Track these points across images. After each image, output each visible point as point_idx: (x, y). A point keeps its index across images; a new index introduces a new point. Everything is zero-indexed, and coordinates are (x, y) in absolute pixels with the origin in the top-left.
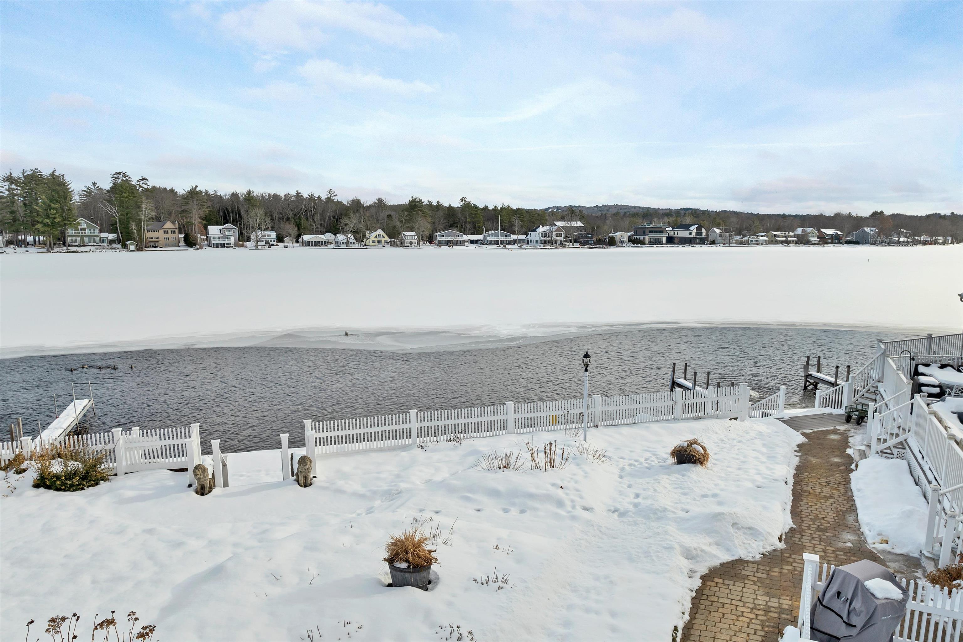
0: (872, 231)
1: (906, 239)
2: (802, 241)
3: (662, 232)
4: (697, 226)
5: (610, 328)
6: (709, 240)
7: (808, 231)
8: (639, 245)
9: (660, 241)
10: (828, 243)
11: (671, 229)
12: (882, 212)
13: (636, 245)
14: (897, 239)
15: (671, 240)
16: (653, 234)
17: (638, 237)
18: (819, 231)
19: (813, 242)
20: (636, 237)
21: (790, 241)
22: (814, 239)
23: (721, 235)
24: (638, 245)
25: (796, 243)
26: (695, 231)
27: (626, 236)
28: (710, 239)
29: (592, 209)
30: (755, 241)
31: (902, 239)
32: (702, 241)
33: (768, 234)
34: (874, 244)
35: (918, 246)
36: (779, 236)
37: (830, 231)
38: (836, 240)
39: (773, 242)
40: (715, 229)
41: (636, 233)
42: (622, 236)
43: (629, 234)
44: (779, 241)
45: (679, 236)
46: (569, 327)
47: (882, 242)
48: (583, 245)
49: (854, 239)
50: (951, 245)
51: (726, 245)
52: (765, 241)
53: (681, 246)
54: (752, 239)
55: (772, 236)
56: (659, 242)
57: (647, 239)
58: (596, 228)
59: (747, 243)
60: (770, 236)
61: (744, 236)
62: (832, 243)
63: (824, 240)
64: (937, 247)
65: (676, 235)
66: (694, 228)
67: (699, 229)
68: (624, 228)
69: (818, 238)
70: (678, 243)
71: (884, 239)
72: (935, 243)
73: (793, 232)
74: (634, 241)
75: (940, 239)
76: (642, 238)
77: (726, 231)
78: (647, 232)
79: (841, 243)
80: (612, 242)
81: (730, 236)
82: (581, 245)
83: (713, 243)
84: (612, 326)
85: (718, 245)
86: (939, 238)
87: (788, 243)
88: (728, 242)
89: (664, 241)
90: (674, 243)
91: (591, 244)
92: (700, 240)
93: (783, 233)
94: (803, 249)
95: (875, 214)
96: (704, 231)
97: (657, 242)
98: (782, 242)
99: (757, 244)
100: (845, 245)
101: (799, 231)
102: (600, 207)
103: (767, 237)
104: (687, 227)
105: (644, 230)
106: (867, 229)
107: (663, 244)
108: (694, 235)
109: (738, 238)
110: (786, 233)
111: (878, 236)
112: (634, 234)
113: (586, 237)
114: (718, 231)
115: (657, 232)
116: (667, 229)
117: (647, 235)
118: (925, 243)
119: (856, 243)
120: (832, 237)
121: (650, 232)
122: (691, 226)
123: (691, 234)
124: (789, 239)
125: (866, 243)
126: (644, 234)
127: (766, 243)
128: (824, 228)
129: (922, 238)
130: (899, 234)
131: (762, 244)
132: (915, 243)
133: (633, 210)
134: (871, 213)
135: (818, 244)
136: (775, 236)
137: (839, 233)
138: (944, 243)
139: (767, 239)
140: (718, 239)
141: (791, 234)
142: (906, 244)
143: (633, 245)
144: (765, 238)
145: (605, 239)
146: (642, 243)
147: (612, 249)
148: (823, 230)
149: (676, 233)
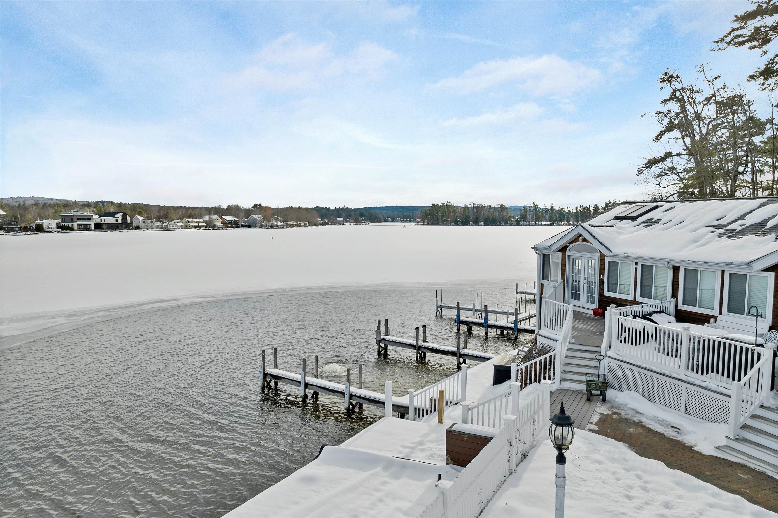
0: (259, 217)
1: (282, 224)
2: (210, 225)
3: (90, 219)
4: (122, 214)
5: (107, 313)
6: (134, 226)
7: (214, 218)
8: (69, 231)
9: (88, 227)
10: (229, 227)
11: (97, 216)
12: (260, 205)
13: (65, 231)
14: (276, 223)
15: (99, 227)
16: (81, 221)
17: (66, 224)
18: (221, 218)
19: (219, 226)
20: (64, 224)
21: (201, 226)
22: (219, 224)
23: (144, 222)
24: (67, 231)
25: (206, 227)
26: (120, 218)
27: (54, 223)
28: (135, 224)
29: (6, 200)
30: (173, 226)
31: (279, 223)
32: (128, 227)
33: (183, 221)
34: (261, 227)
35: (290, 228)
36: (192, 222)
37: (229, 218)
38: (234, 224)
39: (187, 227)
40: (137, 216)
41: (63, 220)
42: (49, 223)
43: (56, 221)
44: (192, 226)
45: (106, 222)
46: (53, 318)
47: (267, 226)
48: (7, 232)
49: (247, 224)
50: (309, 227)
51: (150, 230)
52: (181, 226)
53: (109, 232)
54: (171, 224)
55: (186, 222)
56: (88, 229)
57: (75, 226)
58: (19, 216)
59: (166, 228)
60: (184, 222)
61: (163, 223)
62: (232, 227)
63: (226, 225)
64: (301, 228)
65: (103, 222)
66: (119, 216)
67: (124, 216)
68: (49, 216)
69: (222, 223)
70: (106, 229)
71: (268, 224)
72: (299, 226)
73: (201, 218)
74: (62, 228)
75: (302, 224)
76: (70, 225)
77: (148, 218)
78: (75, 219)
79: (239, 227)
80: (39, 229)
81: (152, 222)
82: (5, 232)
83: (138, 228)
84: (108, 310)
85: (143, 230)
86: (302, 222)
87: (200, 227)
88: (151, 228)
89: (93, 227)
90: (103, 229)
91: (17, 231)
92: (126, 226)
93: (195, 220)
94: (211, 232)
95: (255, 206)
96: (128, 218)
97: (86, 228)
98: (195, 227)
99: (175, 228)
100: (242, 228)
101: (207, 218)
102: (15, 198)
103: (182, 223)
104: (113, 215)
105: (72, 217)
106: (256, 217)
107: (91, 230)
108: (120, 221)
109: (158, 224)
110: (197, 220)
111: (264, 221)
112: (62, 221)
113: (10, 224)
114: (141, 218)
115: (85, 219)
116: (94, 217)
117: (76, 222)
118: (293, 226)
119: (249, 226)
120: (231, 222)
121: (78, 219)
122: (116, 213)
123: (117, 220)
124: (200, 224)
125: (255, 227)
126: (72, 221)
127: (182, 228)
128: (225, 216)
129: (292, 223)
130: (277, 220)
131: (179, 229)
132: (289, 226)
133: (50, 201)
134: (253, 205)
135: (222, 228)
136: (189, 222)
137: (236, 219)
138: (304, 226)
139: (182, 224)
140: (142, 225)
141: (201, 220)
142: (282, 227)
143: (62, 231)
144: (181, 224)
145: (31, 226)
146: (71, 229)
147: (40, 235)
148: (224, 217)
149: (103, 220)
